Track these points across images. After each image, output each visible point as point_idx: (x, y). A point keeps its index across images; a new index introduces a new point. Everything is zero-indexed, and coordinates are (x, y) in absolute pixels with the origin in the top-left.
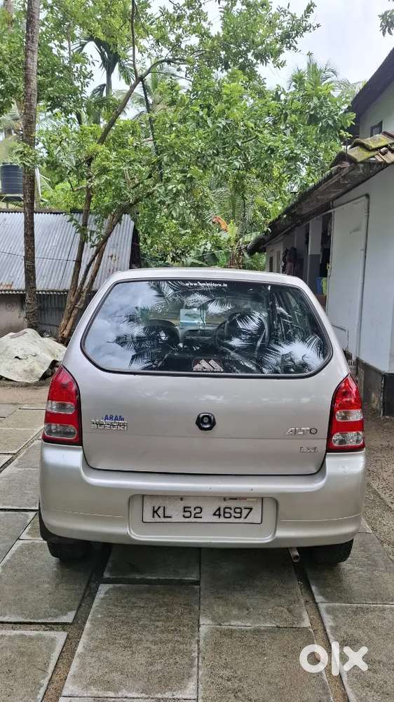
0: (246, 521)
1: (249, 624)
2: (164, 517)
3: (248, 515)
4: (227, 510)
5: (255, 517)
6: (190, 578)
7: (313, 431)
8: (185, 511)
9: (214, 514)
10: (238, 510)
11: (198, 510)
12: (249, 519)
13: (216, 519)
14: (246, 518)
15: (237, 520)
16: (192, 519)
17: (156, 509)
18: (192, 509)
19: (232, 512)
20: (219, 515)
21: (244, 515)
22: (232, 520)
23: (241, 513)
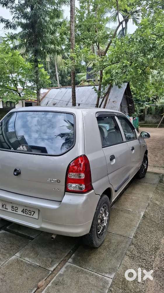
0: (33, 217)
1: (30, 261)
2: (6, 209)
3: (33, 214)
4: (26, 211)
5: (36, 216)
6: (32, 237)
7: (58, 181)
8: (12, 208)
9: (22, 211)
10: (30, 212)
11: (16, 208)
12: (34, 217)
13: (22, 213)
14: (32, 215)
15: (30, 216)
16: (14, 212)
17: (3, 205)
18: (14, 208)
19: (28, 212)
20: (24, 212)
21: (32, 214)
22: (28, 215)
23: (31, 213)
